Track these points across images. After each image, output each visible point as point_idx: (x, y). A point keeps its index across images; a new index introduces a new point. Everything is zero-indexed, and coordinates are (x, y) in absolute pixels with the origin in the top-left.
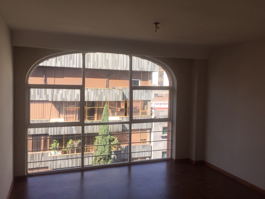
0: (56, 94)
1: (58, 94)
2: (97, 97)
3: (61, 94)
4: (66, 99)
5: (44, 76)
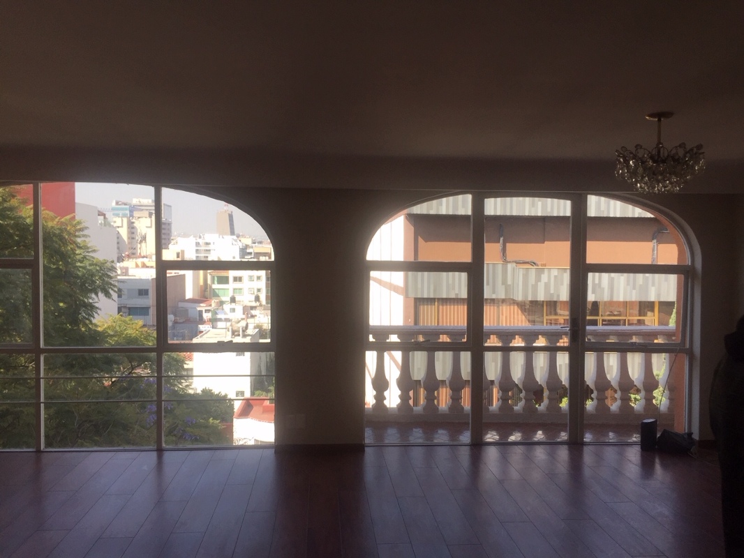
0: (534, 283)
1: (539, 283)
2: (634, 291)
3: (545, 283)
4: (558, 296)
5: (501, 239)
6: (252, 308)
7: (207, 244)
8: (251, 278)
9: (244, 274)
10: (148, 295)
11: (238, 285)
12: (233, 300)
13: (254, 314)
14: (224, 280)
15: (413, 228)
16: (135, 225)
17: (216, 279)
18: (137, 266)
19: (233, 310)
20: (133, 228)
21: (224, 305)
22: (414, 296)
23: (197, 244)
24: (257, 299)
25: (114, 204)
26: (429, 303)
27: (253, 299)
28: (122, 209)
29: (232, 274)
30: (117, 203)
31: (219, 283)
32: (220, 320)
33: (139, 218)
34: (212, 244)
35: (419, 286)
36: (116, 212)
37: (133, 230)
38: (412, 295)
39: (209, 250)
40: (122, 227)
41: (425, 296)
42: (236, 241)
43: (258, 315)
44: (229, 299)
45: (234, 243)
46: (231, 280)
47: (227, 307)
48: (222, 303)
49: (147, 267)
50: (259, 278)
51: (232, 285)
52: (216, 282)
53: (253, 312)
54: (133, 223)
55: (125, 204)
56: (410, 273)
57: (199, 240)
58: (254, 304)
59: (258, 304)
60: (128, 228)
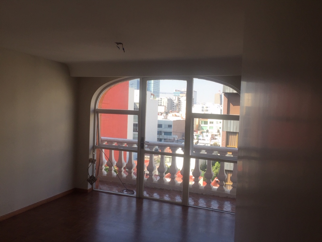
6: (216, 135)
7: (207, 107)
8: (217, 123)
9: (214, 121)
10: (171, 127)
11: (211, 125)
12: (207, 131)
13: (216, 138)
14: (206, 123)
15: (227, 99)
16: (180, 99)
17: (203, 122)
18: (173, 115)
19: (207, 136)
20: (180, 100)
21: (203, 133)
22: (226, 131)
23: (203, 107)
24: (218, 131)
25: (174, 91)
26: (234, 135)
27: (217, 132)
28: (178, 93)
29: (209, 120)
30: (176, 91)
31: (204, 124)
32: (200, 139)
33: (182, 96)
34: (209, 107)
35: (229, 126)
36: (175, 94)
37: (180, 101)
38: (225, 130)
39: (208, 110)
40: (175, 100)
41: (232, 131)
42: (219, 106)
43: (218, 138)
44: (205, 131)
45: (218, 107)
46: (209, 123)
47: (205, 134)
48: (202, 133)
49: (177, 116)
50: (220, 122)
51: (209, 125)
52: (203, 123)
53: (216, 137)
54: (179, 98)
55: (179, 91)
56: (225, 121)
57: (203, 106)
58: (217, 134)
59: (218, 134)
60: (178, 100)
